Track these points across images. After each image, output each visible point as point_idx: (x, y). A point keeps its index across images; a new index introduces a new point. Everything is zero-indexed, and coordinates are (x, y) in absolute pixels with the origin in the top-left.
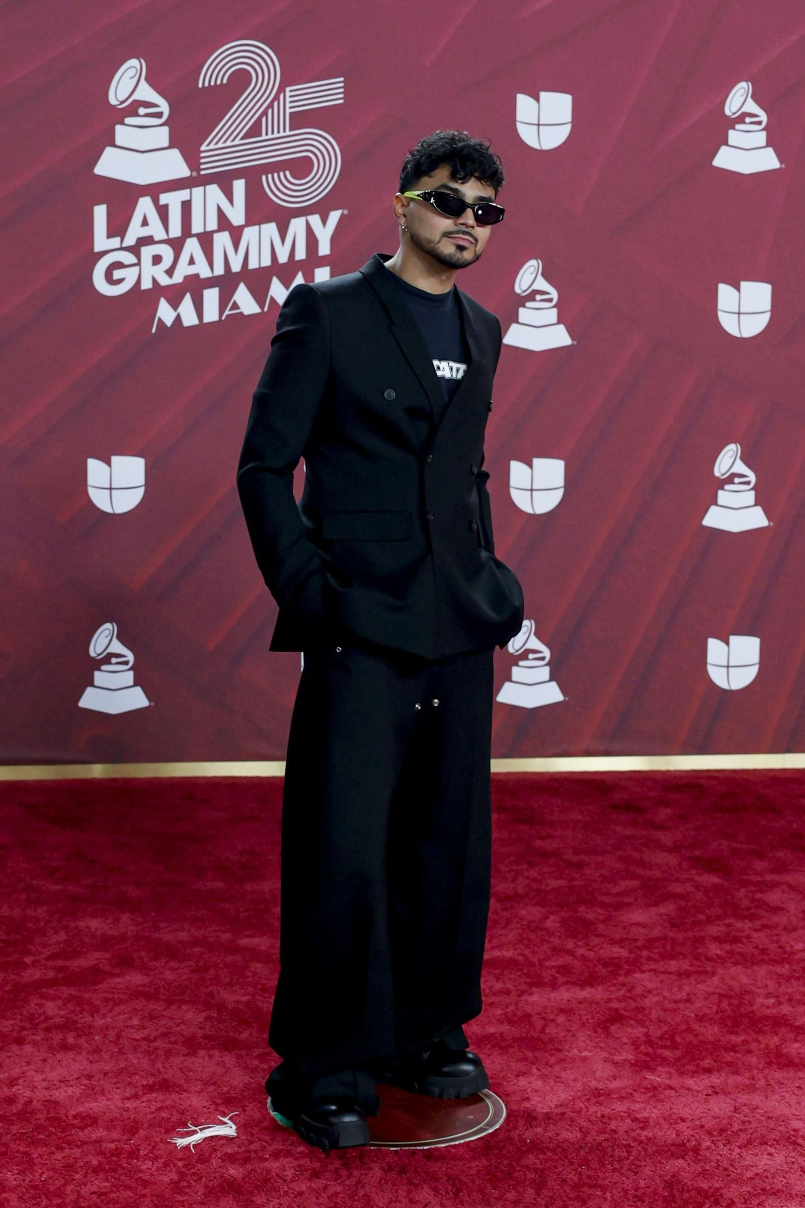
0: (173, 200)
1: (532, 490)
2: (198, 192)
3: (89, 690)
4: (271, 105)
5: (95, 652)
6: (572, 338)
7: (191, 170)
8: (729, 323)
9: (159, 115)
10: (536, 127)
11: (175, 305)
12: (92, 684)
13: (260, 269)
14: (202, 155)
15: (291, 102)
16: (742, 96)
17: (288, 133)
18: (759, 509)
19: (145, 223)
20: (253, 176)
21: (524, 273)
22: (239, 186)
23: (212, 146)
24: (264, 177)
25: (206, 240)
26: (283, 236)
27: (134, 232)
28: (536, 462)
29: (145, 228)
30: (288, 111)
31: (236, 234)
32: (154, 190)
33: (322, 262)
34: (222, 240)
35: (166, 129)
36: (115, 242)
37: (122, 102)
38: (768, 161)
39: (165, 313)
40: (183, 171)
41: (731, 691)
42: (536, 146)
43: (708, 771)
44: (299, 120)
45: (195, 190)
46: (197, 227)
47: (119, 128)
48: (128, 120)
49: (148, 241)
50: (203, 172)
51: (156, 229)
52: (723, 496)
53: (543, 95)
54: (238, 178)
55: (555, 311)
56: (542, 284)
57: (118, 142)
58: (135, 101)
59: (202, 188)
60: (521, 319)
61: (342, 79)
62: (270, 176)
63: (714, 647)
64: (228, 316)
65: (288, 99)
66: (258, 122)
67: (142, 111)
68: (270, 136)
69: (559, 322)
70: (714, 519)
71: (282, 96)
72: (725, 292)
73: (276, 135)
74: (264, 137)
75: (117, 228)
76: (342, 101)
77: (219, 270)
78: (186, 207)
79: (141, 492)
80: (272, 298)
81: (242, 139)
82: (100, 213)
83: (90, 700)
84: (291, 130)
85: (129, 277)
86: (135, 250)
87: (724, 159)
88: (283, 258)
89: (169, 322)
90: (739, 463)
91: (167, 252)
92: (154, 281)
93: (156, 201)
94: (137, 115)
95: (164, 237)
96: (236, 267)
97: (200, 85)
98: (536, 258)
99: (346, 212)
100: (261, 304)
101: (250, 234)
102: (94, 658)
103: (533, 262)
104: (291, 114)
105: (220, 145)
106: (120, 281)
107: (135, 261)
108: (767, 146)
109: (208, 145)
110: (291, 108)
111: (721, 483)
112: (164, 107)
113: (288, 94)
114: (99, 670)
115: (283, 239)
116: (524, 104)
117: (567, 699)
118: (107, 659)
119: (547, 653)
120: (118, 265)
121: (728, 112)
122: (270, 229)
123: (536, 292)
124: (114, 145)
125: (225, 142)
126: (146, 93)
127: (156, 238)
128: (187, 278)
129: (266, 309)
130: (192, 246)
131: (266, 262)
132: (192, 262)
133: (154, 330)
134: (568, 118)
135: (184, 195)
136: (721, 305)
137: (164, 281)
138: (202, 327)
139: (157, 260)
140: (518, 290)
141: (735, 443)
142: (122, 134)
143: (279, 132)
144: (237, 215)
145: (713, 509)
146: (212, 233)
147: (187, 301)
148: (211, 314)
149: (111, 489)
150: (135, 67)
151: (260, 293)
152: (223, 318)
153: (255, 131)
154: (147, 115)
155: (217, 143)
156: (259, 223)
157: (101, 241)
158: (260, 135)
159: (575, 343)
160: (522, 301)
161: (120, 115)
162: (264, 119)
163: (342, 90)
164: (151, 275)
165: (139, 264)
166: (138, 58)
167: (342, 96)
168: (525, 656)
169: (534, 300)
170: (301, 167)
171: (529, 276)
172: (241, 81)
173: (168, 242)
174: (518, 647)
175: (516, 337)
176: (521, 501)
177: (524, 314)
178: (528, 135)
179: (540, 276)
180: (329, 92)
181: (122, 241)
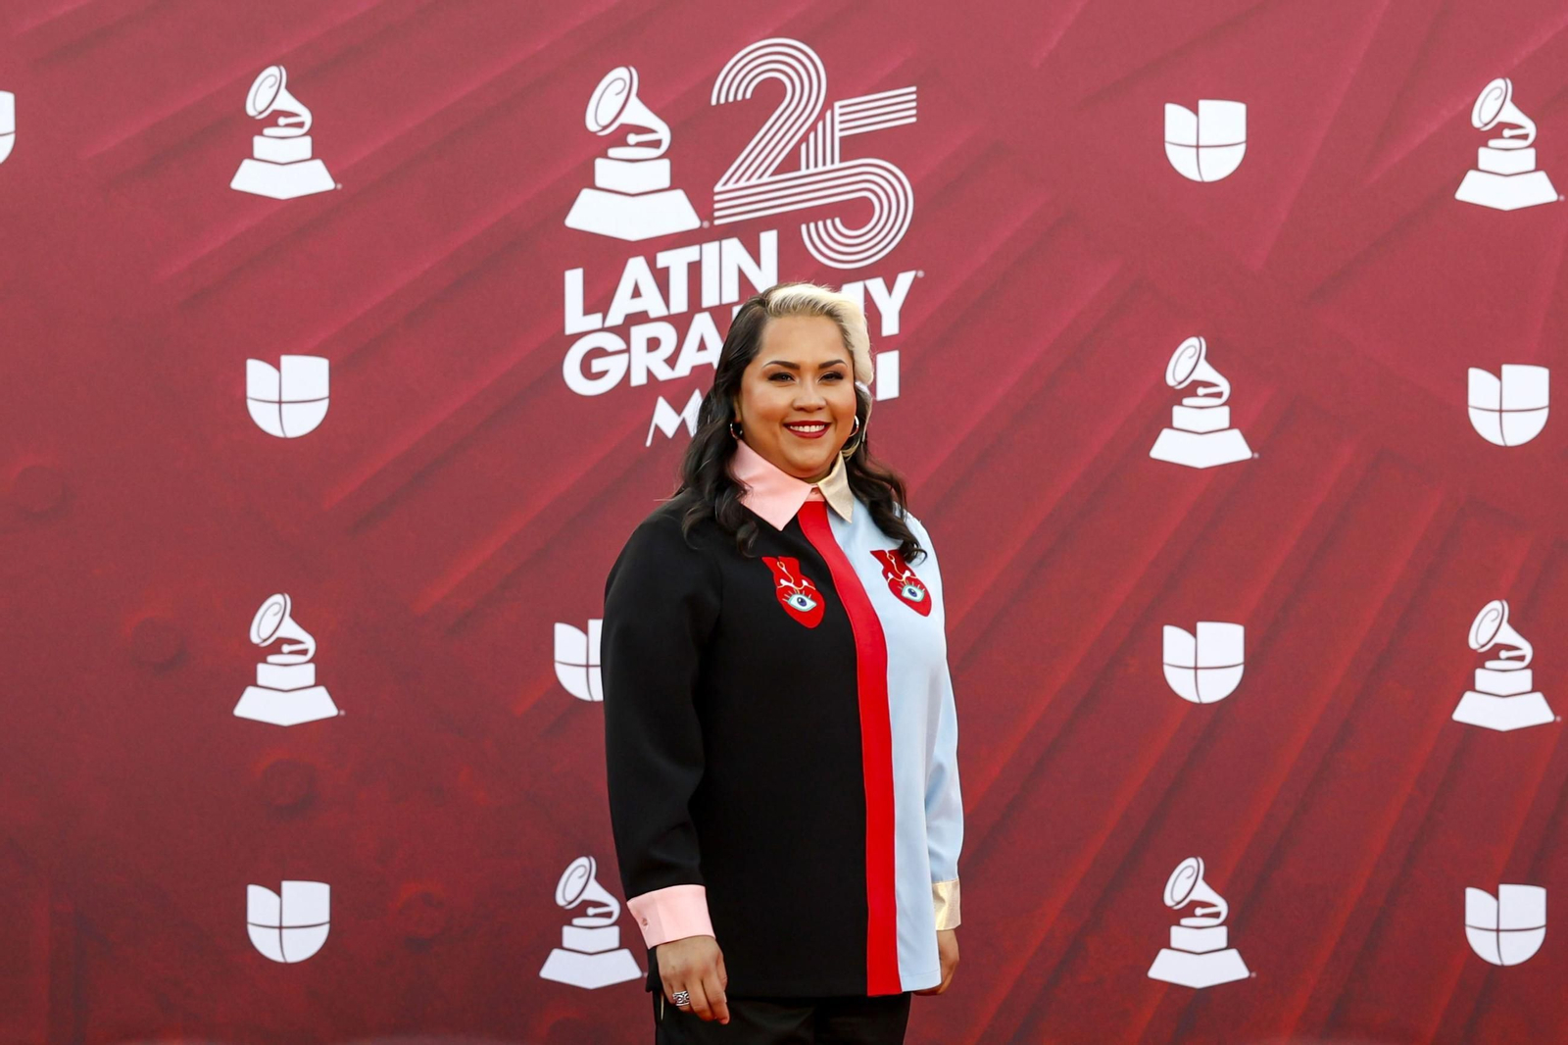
0: (676, 261)
1: (1196, 668)
2: (710, 249)
3: (556, 953)
4: (813, 128)
5: (565, 900)
6: (1253, 451)
7: (702, 218)
8: (1486, 426)
9: (657, 144)
10: (1194, 150)
11: (678, 406)
12: (560, 946)
14: (717, 198)
15: (841, 122)
16: (1496, 99)
17: (837, 165)
18: (1538, 697)
19: (636, 293)
20: (788, 226)
21: (1180, 356)
22: (769, 240)
23: (730, 186)
24: (804, 228)
25: (722, 317)
27: (621, 306)
29: (637, 301)
30: (838, 135)
32: (649, 249)
35: (666, 164)
36: (595, 320)
37: (605, 128)
38: (1540, 191)
39: (665, 418)
40: (690, 221)
41: (1503, 967)
42: (1197, 178)
44: (853, 147)
45: (707, 247)
46: (709, 299)
47: (600, 163)
48: (613, 152)
49: (641, 318)
50: (717, 222)
51: (652, 303)
52: (1483, 678)
53: (1203, 105)
54: (769, 228)
55: (1226, 410)
56: (1206, 372)
57: (599, 182)
58: (623, 126)
59: (715, 245)
60: (1176, 422)
61: (914, 89)
62: (812, 225)
63: (1476, 900)
65: (837, 119)
66: (797, 147)
67: (632, 139)
68: (812, 170)
69: (1234, 424)
70: (1471, 710)
71: (828, 114)
72: (1479, 381)
73: (821, 168)
74: (803, 171)
75: (598, 300)
76: (914, 120)
78: (695, 270)
81: (773, 174)
82: (574, 281)
83: (556, 967)
84: (842, 160)
85: (613, 370)
86: (623, 331)
87: (1474, 190)
89: (670, 432)
90: (1506, 628)
91: (667, 334)
92: (650, 373)
93: (651, 263)
94: (627, 145)
95: (664, 312)
97: (714, 102)
98: (1197, 335)
99: (921, 274)
102: (562, 908)
103: (1193, 341)
104: (842, 139)
105: (742, 183)
106: (602, 374)
107: (622, 346)
108: (1537, 169)
109: (725, 184)
110: (842, 130)
111: (1481, 659)
112: (663, 133)
113: (837, 111)
114: (570, 924)
116: (1175, 116)
117: (1254, 975)
118: (581, 909)
119: (1222, 906)
120: (599, 352)
121: (1476, 122)
123: (1197, 384)
124: (593, 186)
125: (749, 179)
126: (638, 113)
127: (652, 315)
128: (695, 369)
132: (702, 346)
133: (648, 443)
134: (1243, 137)
135: (690, 253)
137: (664, 373)
139: (653, 344)
140: (1171, 381)
141: (1500, 599)
142: (605, 170)
143: (824, 164)
144: (765, 278)
145: (1468, 696)
146: (730, 306)
147: (696, 402)
149: (587, 667)
150: (621, 79)
153: (791, 163)
154: (639, 144)
155: (737, 181)
157: (575, 318)
158: (799, 169)
159: (1256, 455)
160: (1178, 396)
161: (602, 145)
162: (803, 147)
163: (914, 104)
164: (644, 365)
165: (628, 350)
166: (627, 67)
167: (914, 112)
168: (1189, 910)
169: (1195, 395)
170: (856, 213)
171: (1187, 361)
172: (770, 94)
173: (668, 319)
174: (1178, 897)
175: (1168, 448)
176: (1181, 683)
177: (1179, 415)
178: (1182, 161)
179: (1202, 360)
180: (896, 108)
181: (604, 320)
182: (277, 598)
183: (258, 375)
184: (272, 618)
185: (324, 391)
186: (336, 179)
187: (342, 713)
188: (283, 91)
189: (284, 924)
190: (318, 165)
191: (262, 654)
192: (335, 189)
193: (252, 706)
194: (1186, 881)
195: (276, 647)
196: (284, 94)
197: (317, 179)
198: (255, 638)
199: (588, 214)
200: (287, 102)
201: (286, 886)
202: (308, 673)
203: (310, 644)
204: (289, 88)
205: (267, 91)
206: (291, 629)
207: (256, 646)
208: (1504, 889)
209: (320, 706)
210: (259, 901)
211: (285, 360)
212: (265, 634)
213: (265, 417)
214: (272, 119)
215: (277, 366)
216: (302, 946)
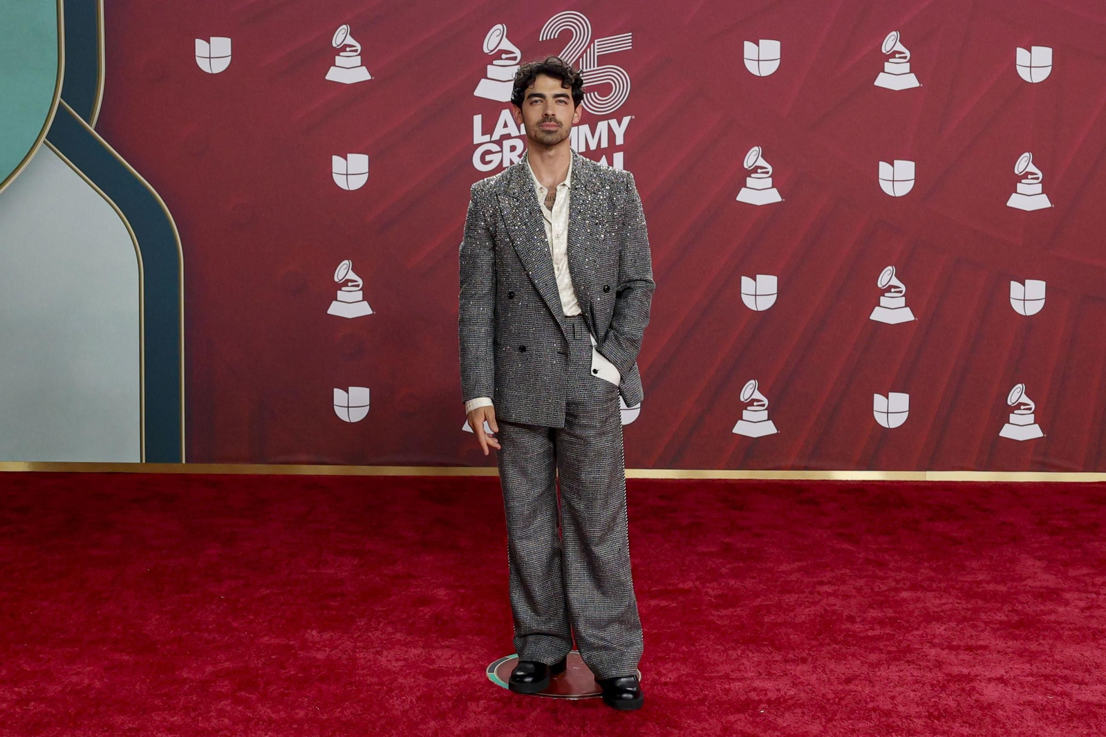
1: (756, 295)
3: (469, 420)
4: (585, 51)
6: (782, 198)
8: (886, 187)
9: (515, 58)
10: (757, 62)
15: (598, 49)
16: (893, 40)
17: (596, 68)
18: (908, 309)
19: (506, 126)
21: (750, 155)
24: (584, 95)
26: (593, 135)
27: (499, 131)
28: (759, 277)
29: (506, 129)
30: (596, 54)
33: (619, 149)
35: (518, 67)
36: (487, 138)
37: (492, 51)
38: (912, 82)
41: (889, 429)
43: (874, 481)
44: (603, 60)
47: (489, 67)
48: (495, 62)
49: (508, 137)
51: (513, 131)
52: (884, 301)
53: (761, 42)
55: (770, 179)
56: (761, 162)
57: (489, 76)
58: (499, 50)
60: (748, 185)
61: (631, 34)
63: (878, 399)
65: (596, 47)
66: (578, 61)
67: (504, 56)
68: (585, 70)
70: (878, 315)
71: (592, 45)
72: (884, 167)
73: (588, 70)
75: (488, 129)
76: (631, 48)
82: (478, 120)
83: (470, 427)
84: (598, 66)
85: (495, 159)
86: (499, 143)
87: (882, 81)
88: (593, 147)
90: (894, 278)
91: (519, 144)
92: (511, 160)
93: (512, 112)
94: (502, 59)
95: (519, 134)
97: (541, 40)
99: (633, 117)
103: (756, 148)
104: (598, 56)
106: (490, 162)
107: (500, 150)
110: (598, 52)
111: (883, 292)
112: (518, 53)
113: (596, 44)
115: (593, 136)
116: (749, 48)
117: (779, 432)
119: (766, 402)
120: (489, 152)
121: (884, 51)
122: (585, 129)
123: (758, 167)
124: (486, 78)
126: (507, 45)
127: (512, 135)
131: (582, 149)
136: (881, 175)
137: (518, 162)
139: (513, 148)
140: (746, 166)
142: (492, 70)
143: (590, 68)
145: (877, 308)
150: (499, 29)
154: (507, 59)
156: (578, 125)
157: (478, 137)
158: (579, 69)
159: (784, 200)
160: (749, 173)
161: (490, 59)
162: (581, 60)
163: (631, 41)
164: (509, 158)
165: (502, 151)
166: (502, 24)
167: (631, 44)
168: (751, 403)
169: (756, 172)
170: (604, 90)
171: (753, 157)
172: (566, 36)
173: (519, 137)
174: (746, 397)
175: (744, 196)
176: (749, 302)
177: (750, 182)
178: (752, 67)
179: (760, 157)
180: (622, 42)
181: (491, 138)
182: (346, 262)
183: (337, 162)
184: (344, 271)
187: (375, 313)
188: (348, 36)
189: (350, 405)
190: (364, 68)
191: (339, 286)
192: (371, 79)
193: (335, 309)
194: (750, 390)
195: (346, 283)
197: (363, 75)
198: (336, 280)
199: (484, 90)
200: (350, 40)
201: (350, 389)
202: (359, 295)
203: (360, 282)
204: (351, 34)
205: (342, 36)
206: (352, 275)
207: (337, 282)
208: (891, 395)
209: (365, 309)
210: (339, 395)
211: (350, 156)
212: (340, 278)
213: (340, 181)
216: (358, 415)
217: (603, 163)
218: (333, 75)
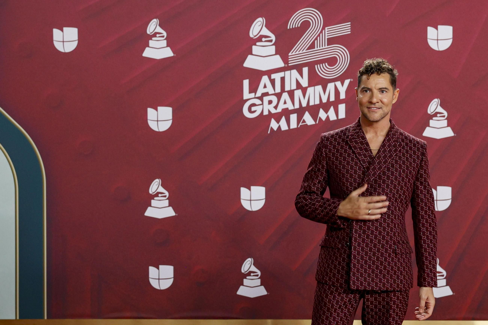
0: (277, 77)
1: (437, 200)
2: (288, 73)
3: (241, 287)
4: (319, 35)
5: (244, 271)
6: (454, 132)
7: (285, 64)
9: (271, 41)
10: (436, 41)
11: (278, 122)
12: (243, 285)
13: (315, 105)
14: (289, 57)
15: (328, 34)
17: (326, 47)
19: (265, 87)
20: (311, 65)
21: (432, 104)
22: (305, 70)
23: (294, 53)
24: (316, 66)
25: (291, 94)
26: (324, 92)
27: (261, 91)
28: (439, 187)
29: (265, 89)
30: (326, 37)
31: (304, 91)
32: (269, 73)
33: (342, 102)
34: (298, 94)
35: (274, 47)
36: (252, 95)
37: (255, 36)
39: (274, 125)
40: (281, 64)
42: (437, 49)
44: (331, 41)
45: (286, 72)
46: (287, 88)
47: (254, 47)
48: (258, 44)
49: (267, 94)
50: (290, 65)
51: (270, 89)
53: (439, 27)
54: (305, 66)
55: (446, 121)
56: (440, 109)
57: (253, 53)
58: (261, 36)
59: (289, 72)
60: (431, 125)
61: (350, 23)
62: (319, 65)
64: (301, 125)
65: (326, 33)
66: (314, 42)
67: (264, 39)
68: (319, 48)
69: (448, 126)
71: (323, 31)
73: (321, 48)
74: (316, 49)
75: (253, 89)
76: (350, 33)
77: (297, 106)
78: (283, 79)
79: (264, 201)
80: (320, 118)
81: (306, 50)
82: (246, 83)
83: (242, 291)
84: (328, 45)
85: (258, 110)
86: (261, 98)
88: (324, 100)
89: (275, 129)
91: (274, 99)
92: (269, 111)
93: (270, 77)
94: (262, 41)
95: (273, 92)
96: (304, 104)
97: (288, 28)
98: (437, 98)
99: (352, 80)
100: (315, 120)
101: (310, 90)
102: (243, 273)
103: (436, 100)
104: (328, 39)
105: (297, 53)
106: (255, 111)
109: (292, 53)
110: (327, 36)
112: (273, 38)
113: (326, 30)
114: (246, 278)
117: (454, 294)
118: (249, 274)
119: (445, 273)
120: (254, 105)
122: (319, 88)
123: (437, 113)
125: (299, 51)
126: (265, 32)
127: (270, 93)
128: (283, 110)
129: (317, 122)
130: (285, 96)
131: (317, 102)
132: (285, 103)
133: (269, 132)
135: (281, 74)
137: (273, 111)
138: (290, 131)
139: (270, 102)
140: (429, 112)
142: (255, 49)
143: (322, 46)
144: (304, 82)
146: (294, 90)
147: (283, 120)
148: (294, 124)
149: (251, 200)
150: (261, 21)
151: (314, 115)
152: (299, 126)
153: (312, 46)
154: (266, 41)
156: (314, 85)
157: (246, 95)
158: (314, 48)
159: (456, 135)
160: (431, 117)
161: (254, 41)
162: (316, 42)
163: (350, 28)
164: (268, 108)
165: (262, 104)
166: (262, 17)
167: (350, 30)
169: (436, 116)
170: (332, 61)
171: (434, 106)
172: (306, 25)
173: (275, 94)
175: (428, 133)
177: (432, 122)
178: (433, 44)
179: (439, 106)
180: (344, 29)
181: (255, 95)
182: (157, 180)
183: (151, 113)
184: (156, 186)
185: (171, 117)
186: (174, 54)
187: (177, 215)
188: (158, 26)
189: (160, 278)
190: (169, 48)
191: (153, 197)
192: (174, 56)
193: (150, 212)
195: (157, 195)
196: (158, 27)
197: (168, 53)
198: (150, 192)
199: (250, 63)
200: (159, 30)
201: (161, 267)
202: (166, 203)
203: (167, 194)
204: (160, 25)
205: (153, 26)
206: (161, 189)
207: (151, 194)
209: (170, 212)
210: (152, 271)
212: (153, 191)
213: (153, 125)
214: (155, 35)
215: (157, 110)
216: (165, 285)
217: (332, 111)
218: (148, 53)
